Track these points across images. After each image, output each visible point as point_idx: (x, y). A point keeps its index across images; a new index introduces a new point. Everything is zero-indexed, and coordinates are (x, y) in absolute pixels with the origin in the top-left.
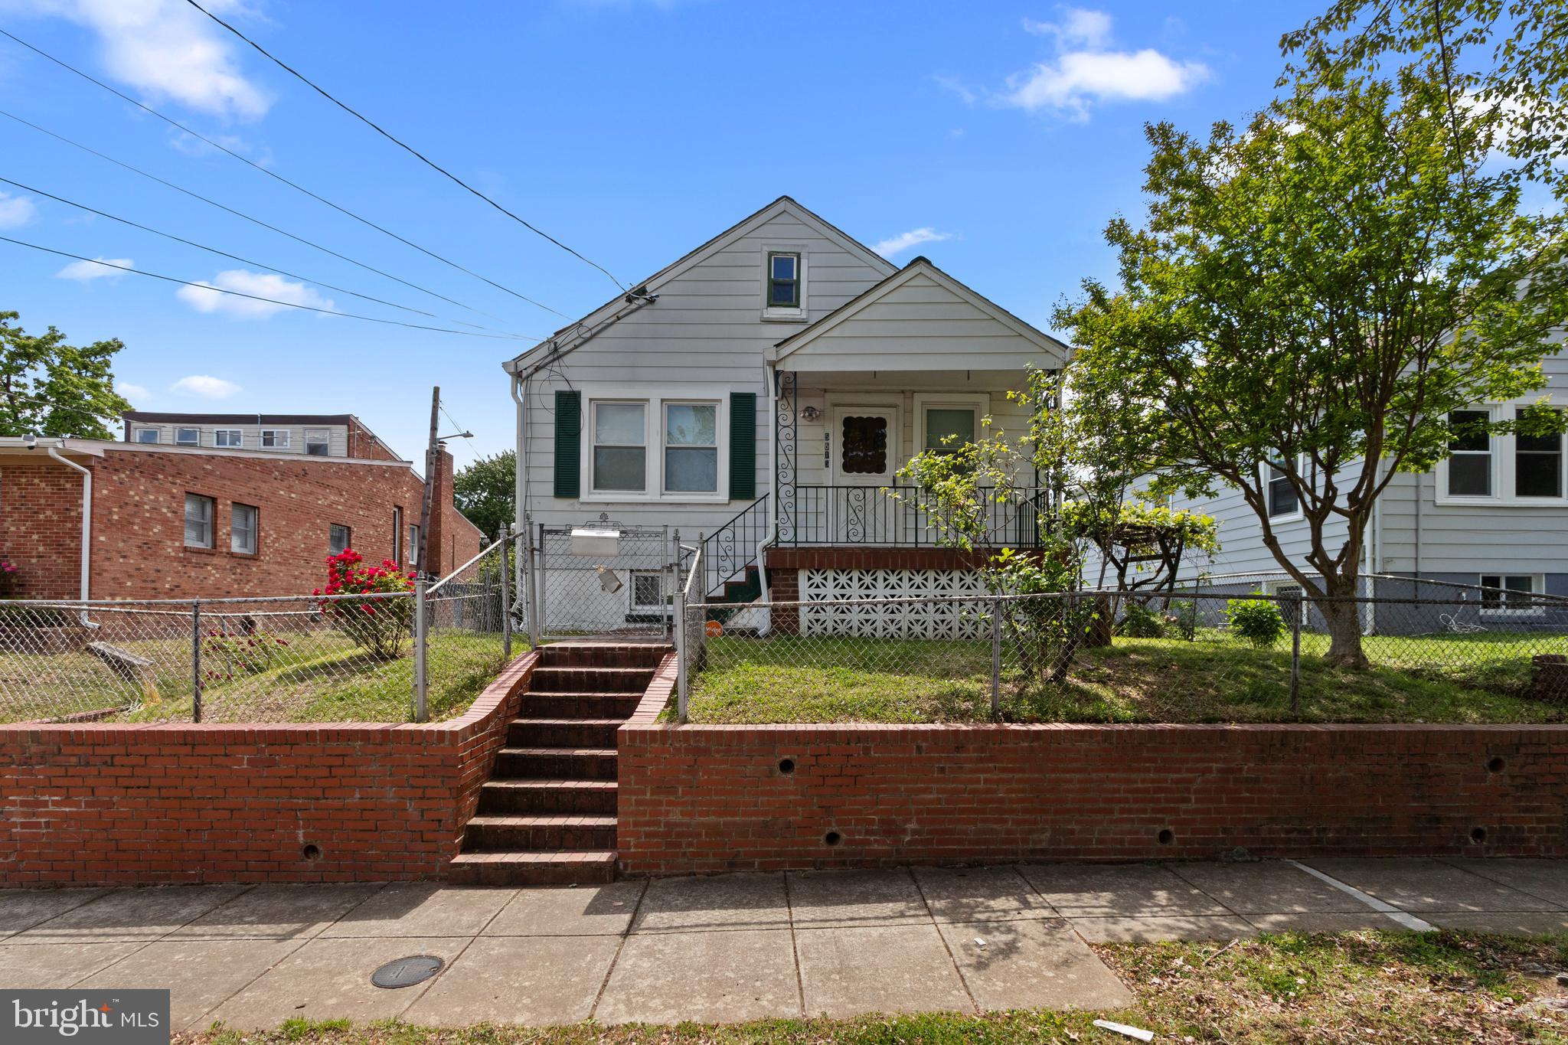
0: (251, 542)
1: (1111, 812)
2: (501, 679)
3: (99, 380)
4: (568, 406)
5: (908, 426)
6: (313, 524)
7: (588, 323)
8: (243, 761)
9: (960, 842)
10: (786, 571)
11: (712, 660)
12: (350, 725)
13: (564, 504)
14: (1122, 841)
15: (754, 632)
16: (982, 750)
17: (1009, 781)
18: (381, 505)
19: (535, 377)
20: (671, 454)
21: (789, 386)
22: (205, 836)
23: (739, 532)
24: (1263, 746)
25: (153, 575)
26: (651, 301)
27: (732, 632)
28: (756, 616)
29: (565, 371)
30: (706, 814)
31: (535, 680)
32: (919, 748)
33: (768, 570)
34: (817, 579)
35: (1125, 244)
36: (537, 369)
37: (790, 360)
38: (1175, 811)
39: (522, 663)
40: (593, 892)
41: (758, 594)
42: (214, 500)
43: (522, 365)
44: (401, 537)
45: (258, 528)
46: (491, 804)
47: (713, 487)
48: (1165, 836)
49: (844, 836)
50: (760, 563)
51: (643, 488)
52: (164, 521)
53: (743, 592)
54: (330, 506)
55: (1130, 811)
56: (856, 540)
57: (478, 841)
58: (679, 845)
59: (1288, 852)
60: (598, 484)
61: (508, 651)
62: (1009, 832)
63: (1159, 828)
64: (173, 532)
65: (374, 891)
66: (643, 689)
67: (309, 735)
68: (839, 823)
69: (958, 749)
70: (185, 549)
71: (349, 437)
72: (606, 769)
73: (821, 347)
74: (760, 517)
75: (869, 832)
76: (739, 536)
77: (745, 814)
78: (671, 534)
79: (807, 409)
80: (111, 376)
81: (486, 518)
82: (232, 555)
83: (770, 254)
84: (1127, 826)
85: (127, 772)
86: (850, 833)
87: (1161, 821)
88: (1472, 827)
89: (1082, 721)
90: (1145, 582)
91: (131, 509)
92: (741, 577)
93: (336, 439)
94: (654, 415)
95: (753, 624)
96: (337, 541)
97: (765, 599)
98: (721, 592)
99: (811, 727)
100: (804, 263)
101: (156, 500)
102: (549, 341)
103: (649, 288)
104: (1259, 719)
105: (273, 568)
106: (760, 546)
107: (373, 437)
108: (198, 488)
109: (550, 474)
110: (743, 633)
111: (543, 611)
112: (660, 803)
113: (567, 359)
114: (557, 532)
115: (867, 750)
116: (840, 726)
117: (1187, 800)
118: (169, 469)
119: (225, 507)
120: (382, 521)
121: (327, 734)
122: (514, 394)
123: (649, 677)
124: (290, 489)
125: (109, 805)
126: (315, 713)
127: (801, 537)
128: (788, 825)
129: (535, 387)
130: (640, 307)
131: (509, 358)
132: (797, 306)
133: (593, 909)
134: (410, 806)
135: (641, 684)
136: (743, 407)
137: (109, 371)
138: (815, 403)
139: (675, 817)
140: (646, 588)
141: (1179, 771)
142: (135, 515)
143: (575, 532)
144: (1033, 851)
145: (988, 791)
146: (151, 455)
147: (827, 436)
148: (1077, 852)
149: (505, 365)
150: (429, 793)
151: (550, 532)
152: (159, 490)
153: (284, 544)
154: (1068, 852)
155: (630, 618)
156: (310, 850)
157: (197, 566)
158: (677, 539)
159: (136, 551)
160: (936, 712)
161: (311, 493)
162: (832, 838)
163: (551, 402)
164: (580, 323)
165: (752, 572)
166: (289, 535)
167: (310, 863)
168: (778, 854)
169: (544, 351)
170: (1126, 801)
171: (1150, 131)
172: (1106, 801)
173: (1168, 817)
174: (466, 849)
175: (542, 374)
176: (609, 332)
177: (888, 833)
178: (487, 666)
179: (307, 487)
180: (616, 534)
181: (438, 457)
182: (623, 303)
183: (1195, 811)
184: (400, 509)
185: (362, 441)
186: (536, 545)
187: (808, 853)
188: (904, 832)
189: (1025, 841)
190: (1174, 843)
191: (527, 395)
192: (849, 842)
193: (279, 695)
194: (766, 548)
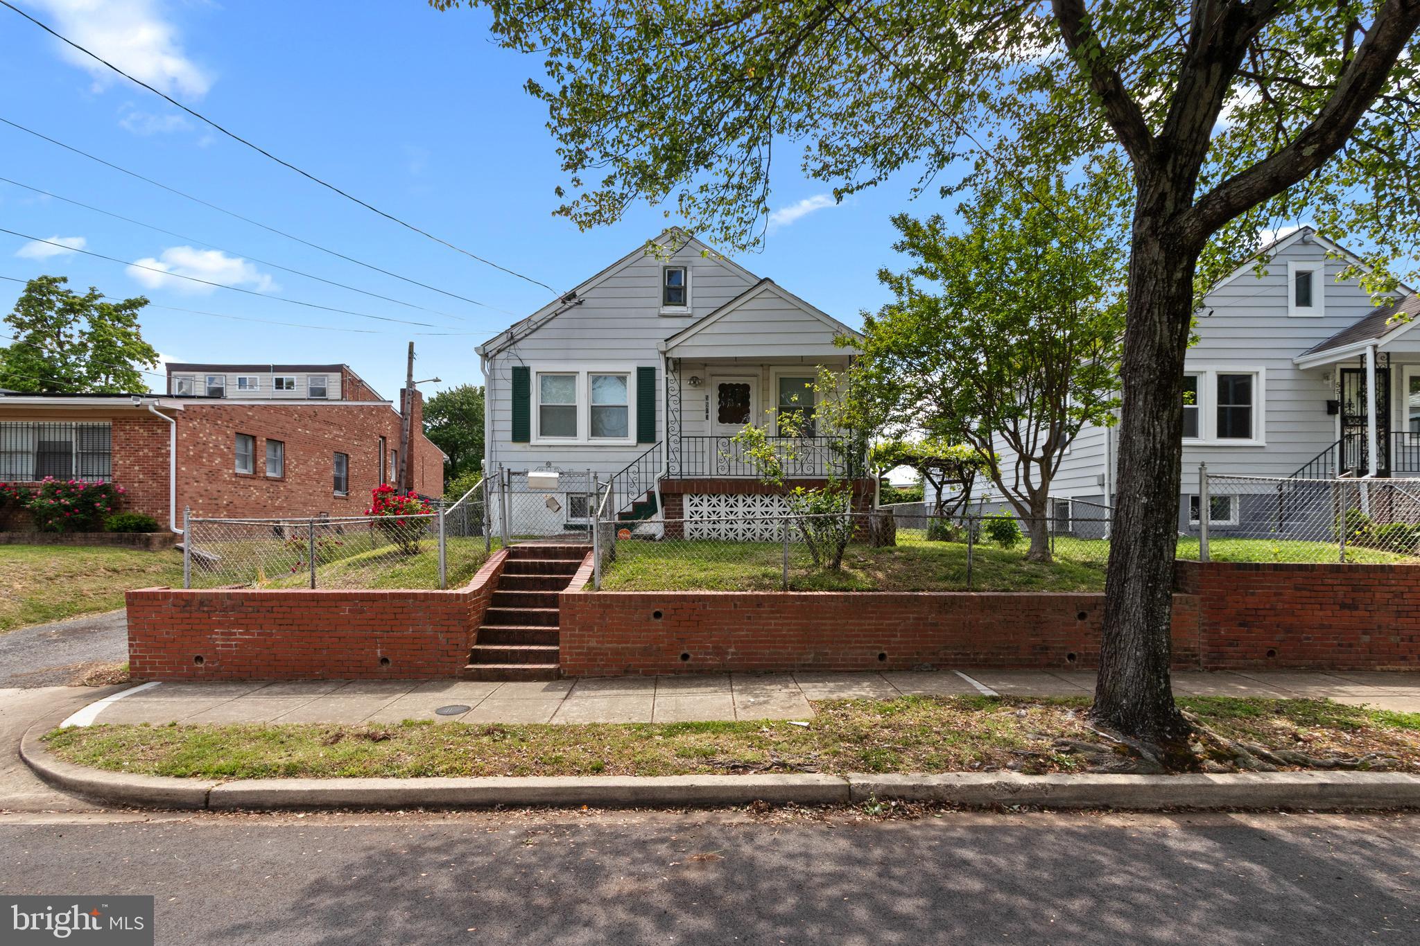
0: (279, 469)
1: (849, 642)
2: (486, 566)
3: (129, 330)
4: (521, 377)
5: (766, 390)
6: (322, 453)
7: (535, 319)
8: (346, 610)
9: (760, 659)
10: (674, 495)
11: (619, 555)
12: (402, 590)
13: (519, 446)
14: (856, 660)
15: (651, 538)
16: (772, 606)
17: (789, 625)
18: (370, 437)
19: (498, 357)
20: (596, 412)
21: (677, 365)
22: (325, 652)
23: (642, 466)
24: (943, 605)
25: (216, 494)
26: (580, 303)
27: (638, 537)
28: (654, 526)
29: (519, 352)
30: (611, 642)
31: (506, 567)
32: (735, 605)
33: (662, 495)
34: (696, 500)
35: (891, 282)
36: (499, 351)
37: (675, 350)
38: (888, 642)
39: (497, 558)
40: (546, 684)
41: (655, 511)
42: (254, 438)
43: (488, 348)
44: (385, 461)
45: (284, 457)
46: (484, 637)
47: (626, 435)
48: (882, 657)
49: (692, 656)
50: (656, 489)
51: (575, 435)
52: (222, 455)
53: (643, 510)
54: (333, 439)
55: (861, 642)
56: (723, 474)
57: (477, 657)
58: (595, 660)
59: (956, 666)
60: (543, 433)
61: (489, 549)
62: (789, 654)
63: (879, 652)
64: (228, 463)
65: (422, 683)
66: (574, 573)
67: (383, 596)
68: (689, 648)
69: (758, 606)
70: (236, 475)
71: (343, 382)
72: (553, 619)
73: (697, 341)
74: (657, 455)
75: (706, 654)
76: (642, 469)
77: (634, 643)
78: (592, 475)
79: (692, 378)
80: (139, 326)
81: (447, 440)
82: (267, 479)
83: (665, 268)
84: (859, 651)
85: (281, 616)
86: (696, 654)
87: (880, 648)
88: (1067, 653)
89: (837, 590)
90: (951, 500)
91: (201, 447)
92: (644, 498)
93: (333, 385)
94: (582, 384)
95: (651, 532)
96: (339, 464)
97: (659, 516)
98: (630, 509)
99: (672, 593)
100: (689, 274)
101: (217, 440)
102: (506, 332)
103: (578, 293)
104: (946, 590)
105: (295, 487)
106: (657, 476)
107: (361, 381)
108: (243, 430)
109: (509, 426)
110: (645, 538)
111: (511, 524)
112: (583, 636)
113: (520, 344)
114: (519, 474)
115: (704, 606)
116: (690, 593)
117: (895, 636)
118: (225, 417)
119: (262, 441)
120: (370, 448)
121: (393, 596)
122: (483, 369)
123: (578, 565)
124: (305, 427)
125: (271, 635)
126: (381, 584)
127: (685, 469)
128: (659, 649)
129: (498, 364)
130: (571, 307)
131: (479, 345)
132: (685, 305)
133: (545, 690)
134: (440, 636)
135: (572, 569)
136: (646, 377)
137: (136, 322)
138: (698, 373)
139: (593, 644)
140: (578, 506)
141: (890, 619)
142: (203, 451)
143: (531, 474)
144: (804, 665)
145: (776, 630)
146: (213, 407)
147: (707, 398)
148: (830, 666)
149: (477, 349)
150: (451, 628)
151: (514, 474)
152: (219, 432)
153: (302, 469)
154: (824, 666)
155: (566, 527)
156: (385, 661)
157: (245, 487)
158: (596, 478)
159: (205, 477)
160: (749, 585)
161: (320, 429)
162: (685, 657)
163: (509, 375)
164: (529, 319)
165: (651, 495)
166: (306, 462)
167: (384, 668)
168: (652, 666)
169: (504, 339)
170: (858, 636)
171: (894, 220)
172: (847, 636)
173: (884, 646)
174: (472, 661)
175: (503, 355)
176: (550, 325)
177: (717, 654)
178: (476, 559)
179: (317, 425)
180: (557, 475)
181: (410, 394)
182: (560, 304)
183: (901, 642)
184: (384, 438)
185: (353, 385)
186: (506, 480)
187: (671, 666)
188: (727, 653)
189: (799, 659)
190: (888, 661)
191: (492, 370)
192: (694, 659)
193: (352, 575)
194: (661, 480)
